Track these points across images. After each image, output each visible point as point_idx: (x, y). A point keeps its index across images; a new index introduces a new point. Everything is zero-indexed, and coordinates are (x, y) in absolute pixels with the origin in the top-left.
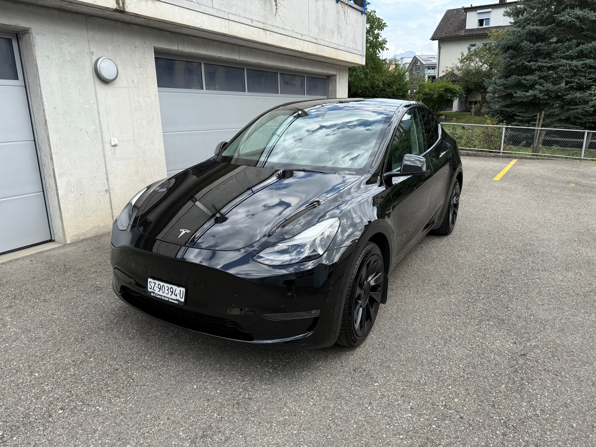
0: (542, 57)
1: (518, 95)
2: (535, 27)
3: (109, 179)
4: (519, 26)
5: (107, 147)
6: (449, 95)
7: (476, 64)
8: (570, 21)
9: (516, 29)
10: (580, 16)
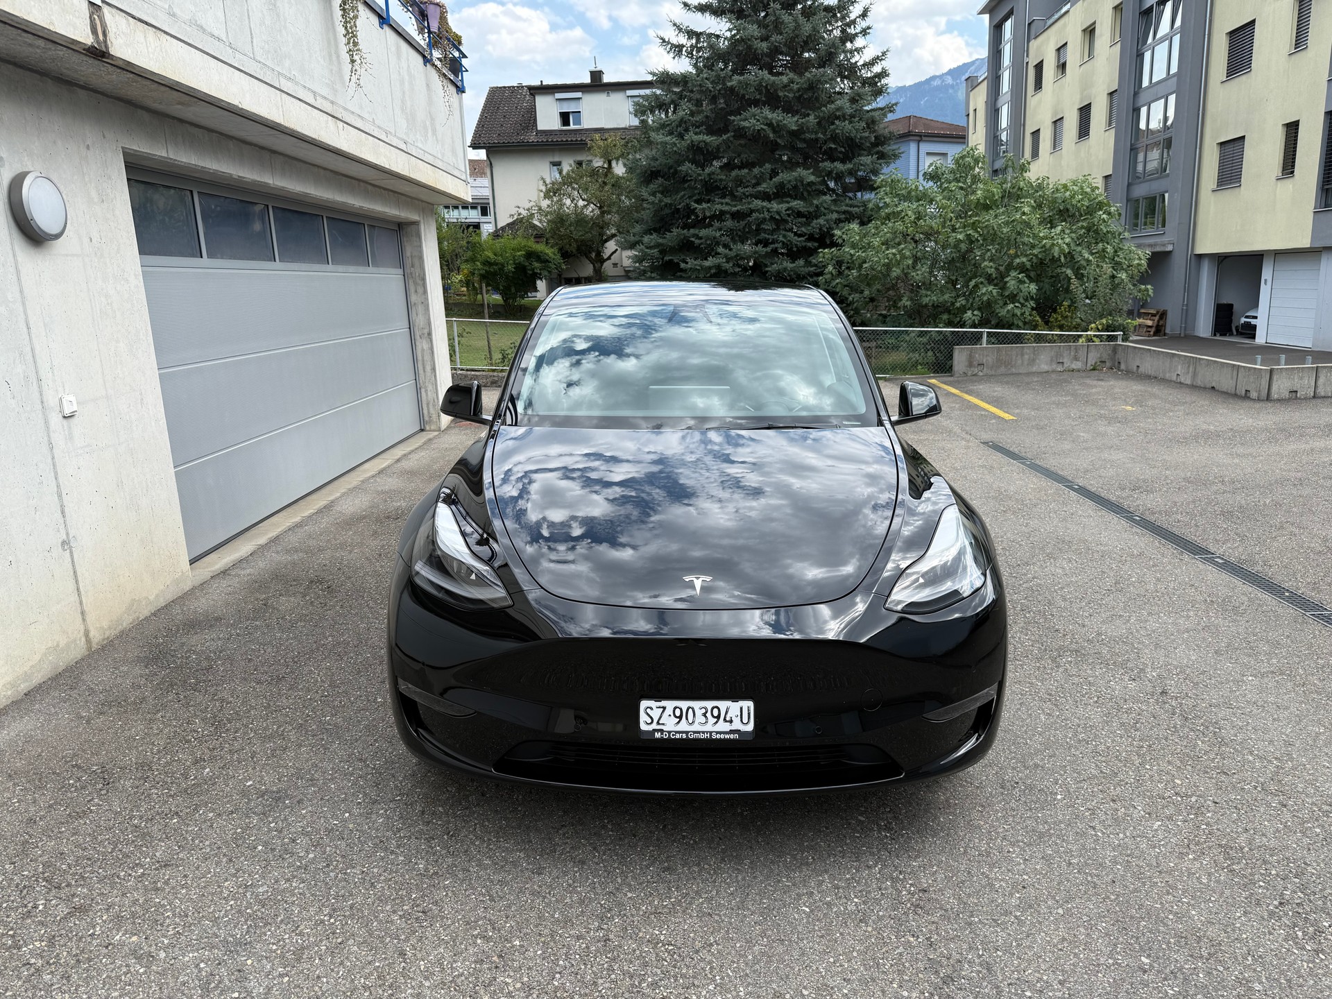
0: (717, 195)
1: (689, 266)
2: (701, 137)
4: (671, 133)
5: (55, 419)
6: (536, 265)
7: (575, 203)
8: (758, 130)
9: (669, 138)
10: (774, 121)
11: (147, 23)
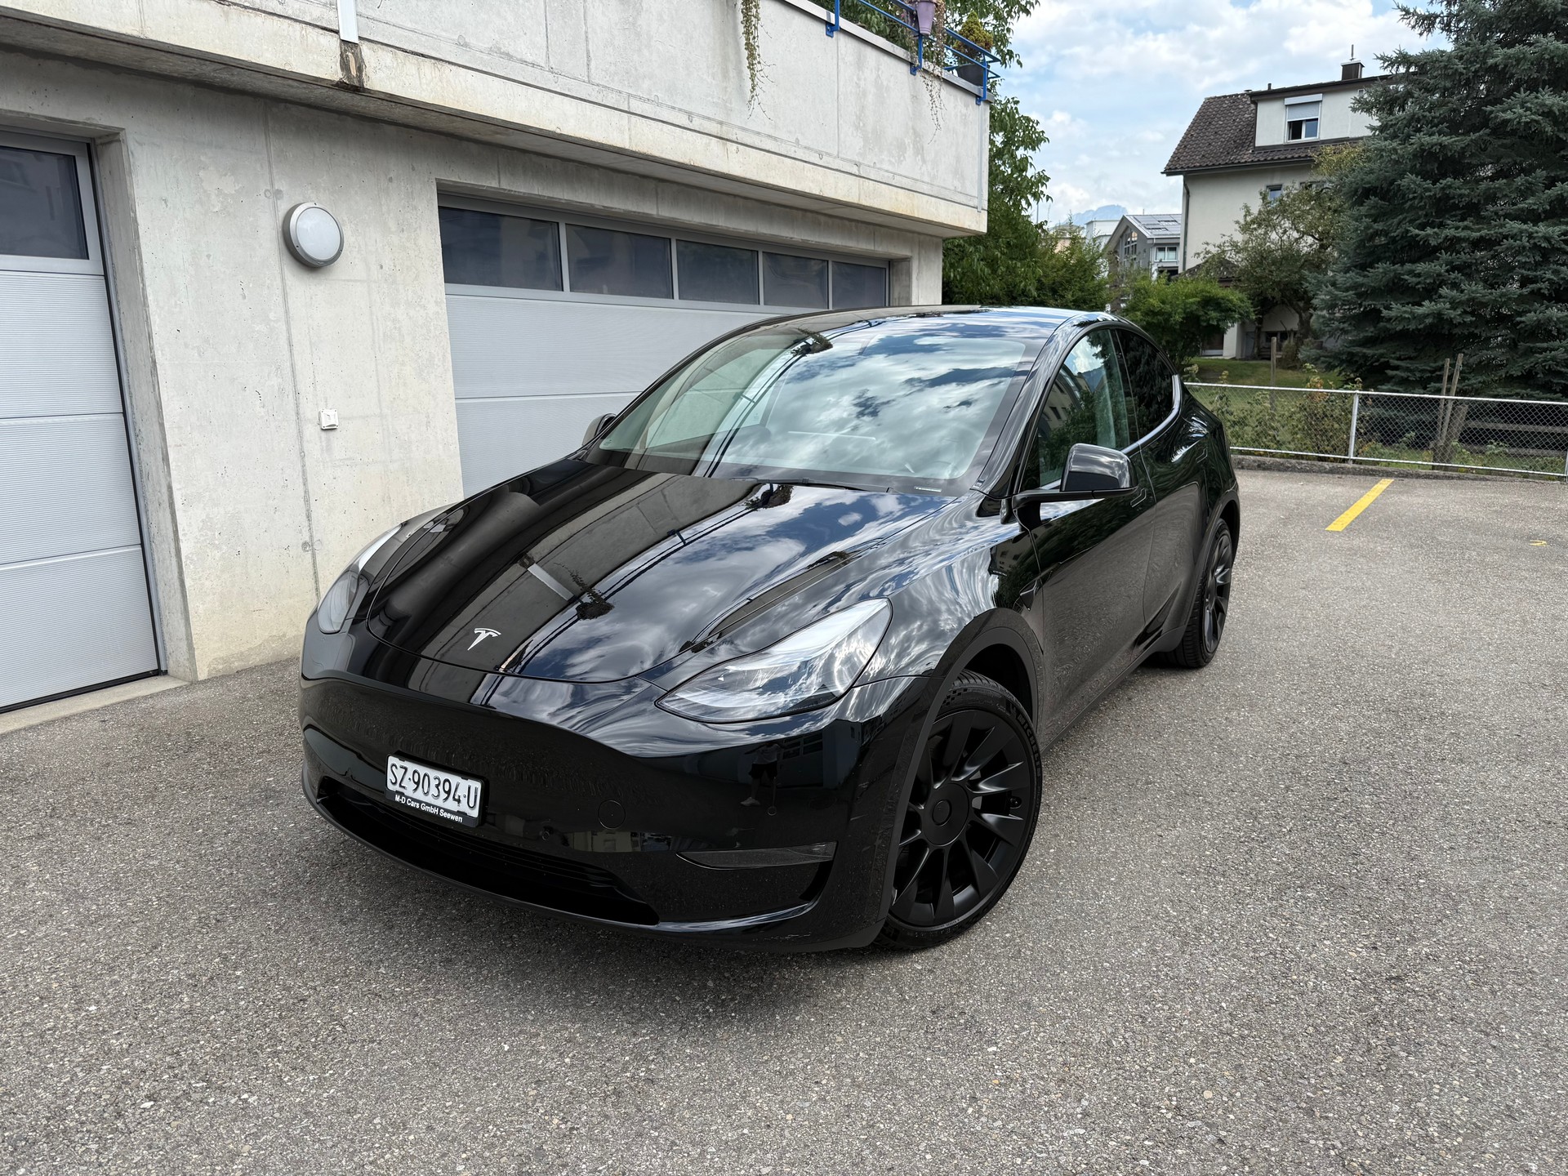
0: (1455, 216)
1: (1392, 314)
2: (1435, 138)
3: (313, 515)
4: (1394, 137)
5: (311, 431)
6: (1213, 314)
7: (1282, 235)
8: (1527, 123)
9: (1387, 143)
10: (1555, 109)
11: (423, 55)
